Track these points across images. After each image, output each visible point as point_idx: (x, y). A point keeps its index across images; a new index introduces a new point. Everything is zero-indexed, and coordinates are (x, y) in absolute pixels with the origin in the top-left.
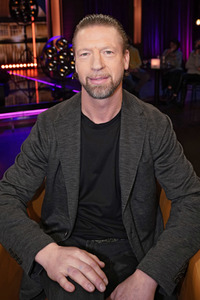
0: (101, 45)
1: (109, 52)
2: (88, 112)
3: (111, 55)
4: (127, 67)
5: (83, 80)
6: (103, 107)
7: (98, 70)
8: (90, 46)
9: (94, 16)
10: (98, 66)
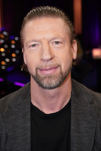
0: (50, 36)
1: (57, 43)
2: (38, 103)
3: (60, 45)
4: (75, 56)
5: (32, 71)
6: (53, 97)
7: (48, 60)
8: (39, 37)
9: (41, 9)
10: (47, 57)
